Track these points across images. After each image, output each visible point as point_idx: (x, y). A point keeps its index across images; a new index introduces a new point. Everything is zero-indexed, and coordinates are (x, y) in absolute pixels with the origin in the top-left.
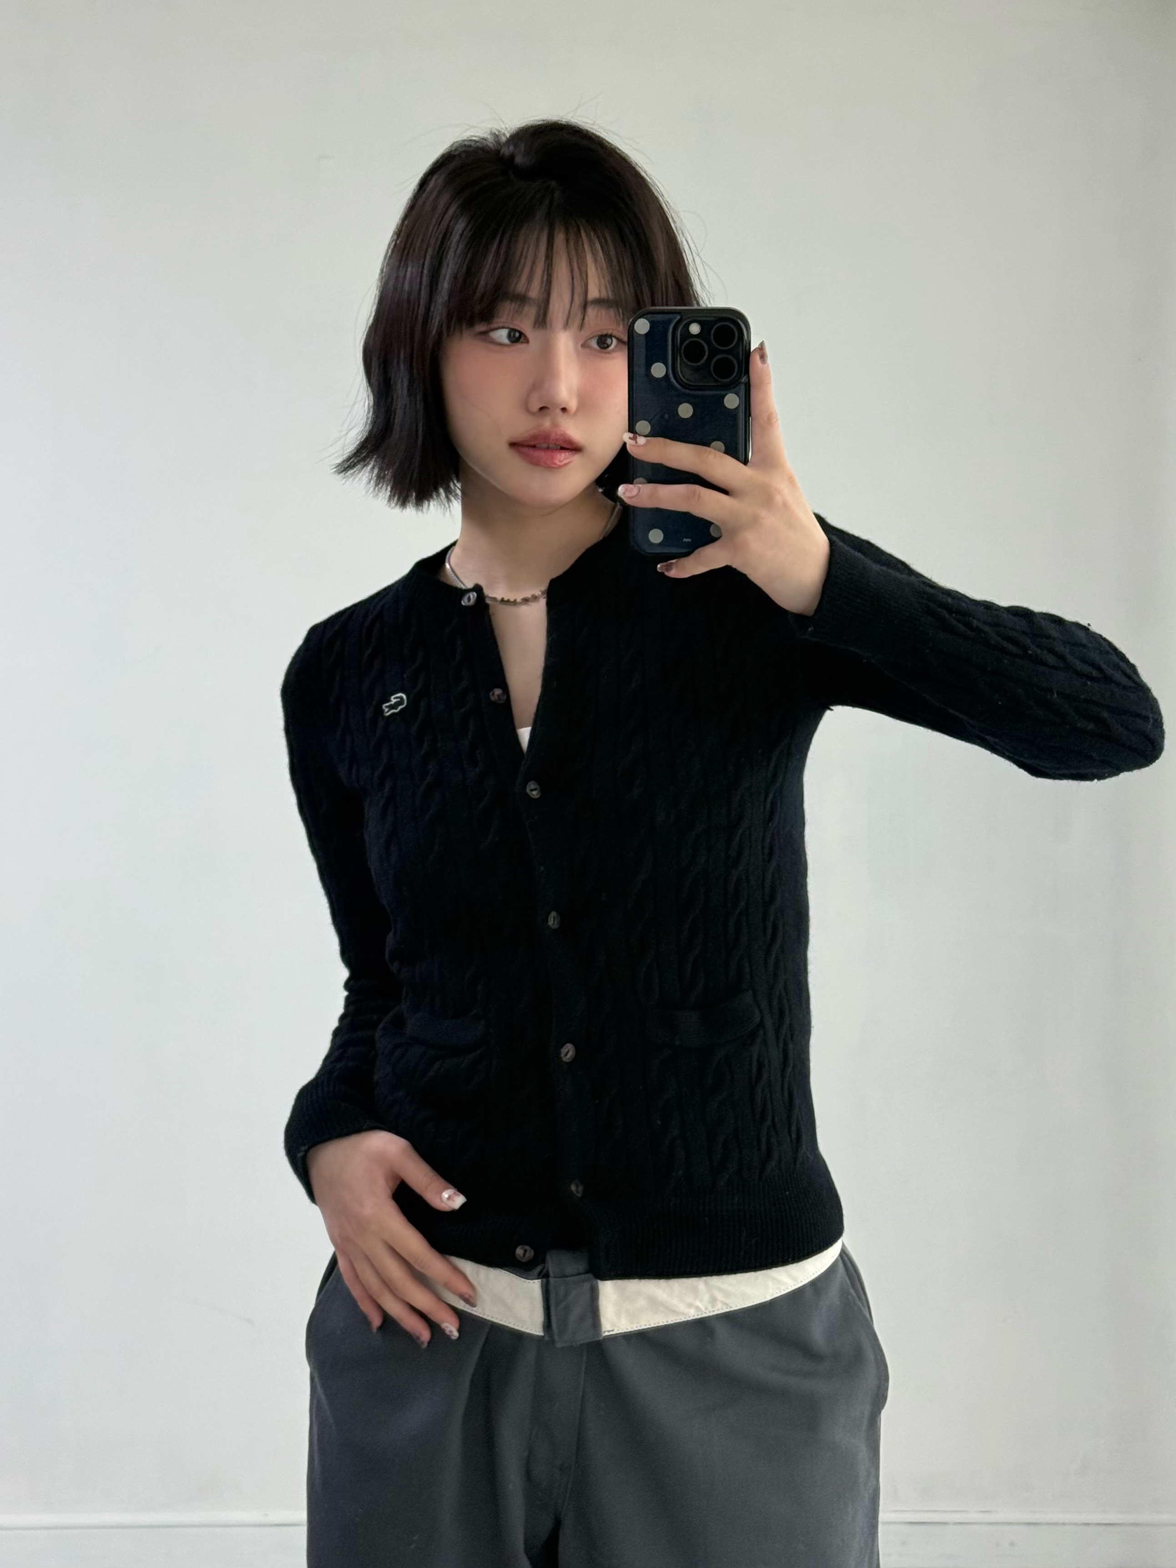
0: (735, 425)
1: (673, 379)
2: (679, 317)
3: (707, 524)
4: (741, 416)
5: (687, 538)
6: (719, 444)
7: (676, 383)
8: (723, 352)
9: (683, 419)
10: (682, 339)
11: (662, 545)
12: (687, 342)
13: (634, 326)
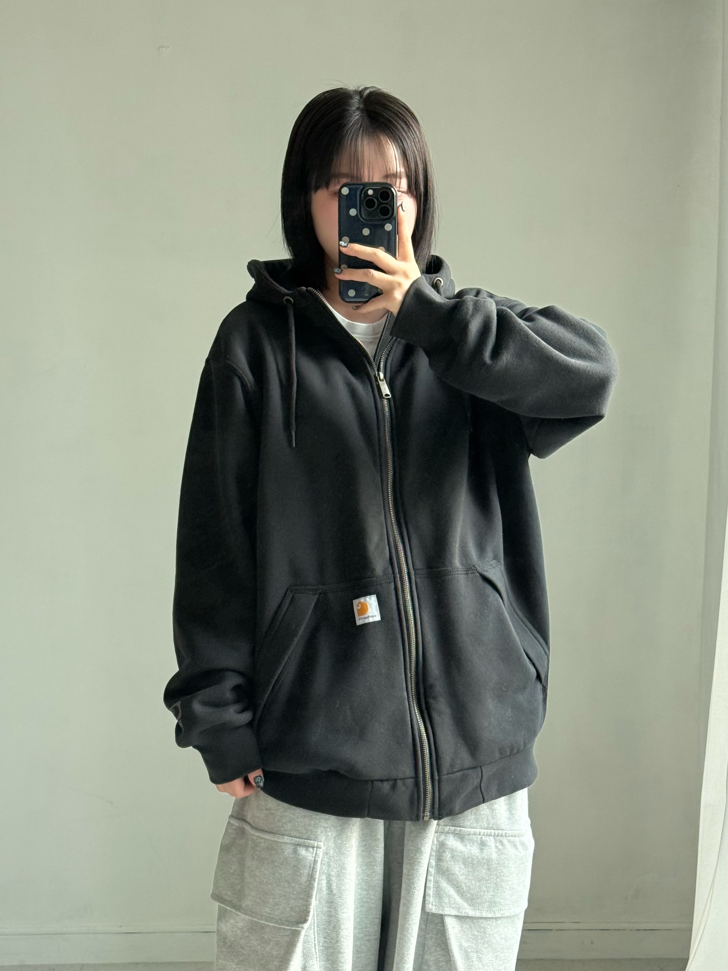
0: (389, 240)
1: (359, 216)
3: (375, 288)
7: (361, 219)
8: (384, 203)
9: (365, 236)
10: (365, 198)
11: (355, 297)
12: (367, 198)
13: (341, 191)
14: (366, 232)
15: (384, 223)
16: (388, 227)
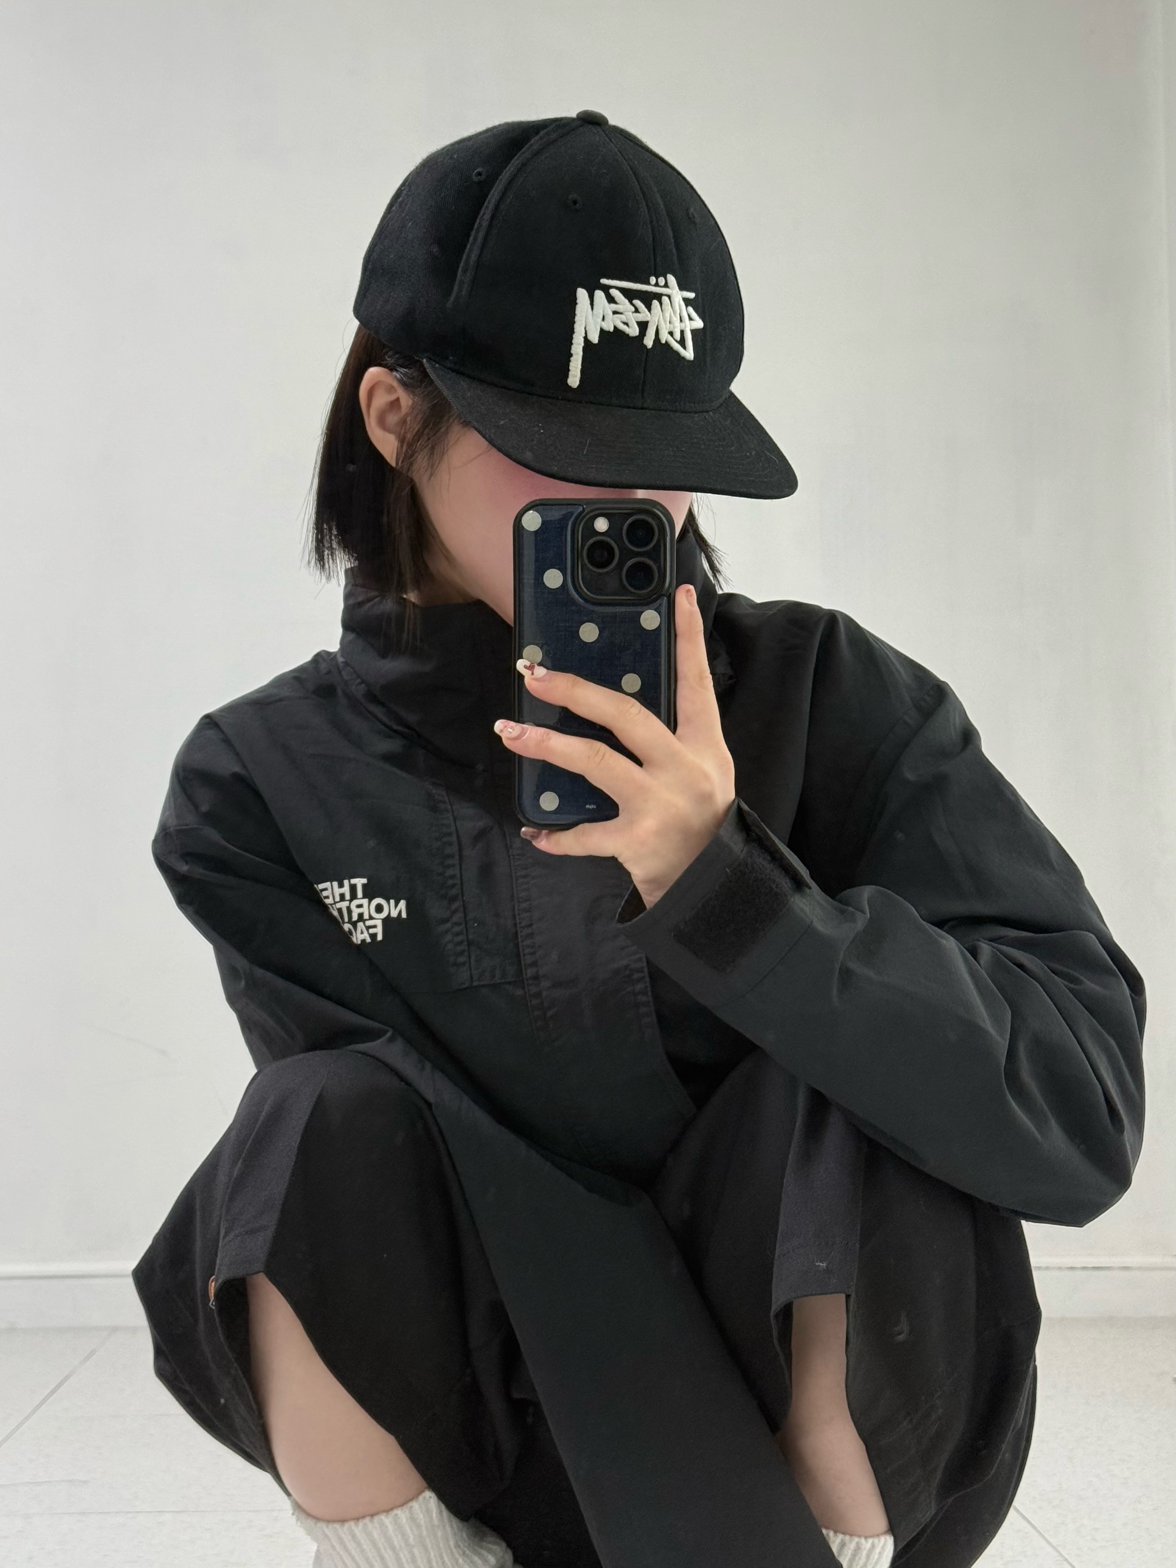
0: (656, 653)
1: (572, 591)
2: (577, 512)
5: (590, 804)
7: (576, 596)
8: (638, 554)
9: (585, 643)
10: (585, 538)
11: (556, 812)
12: (591, 541)
13: (521, 520)
14: (589, 632)
15: (639, 609)
16: (650, 619)
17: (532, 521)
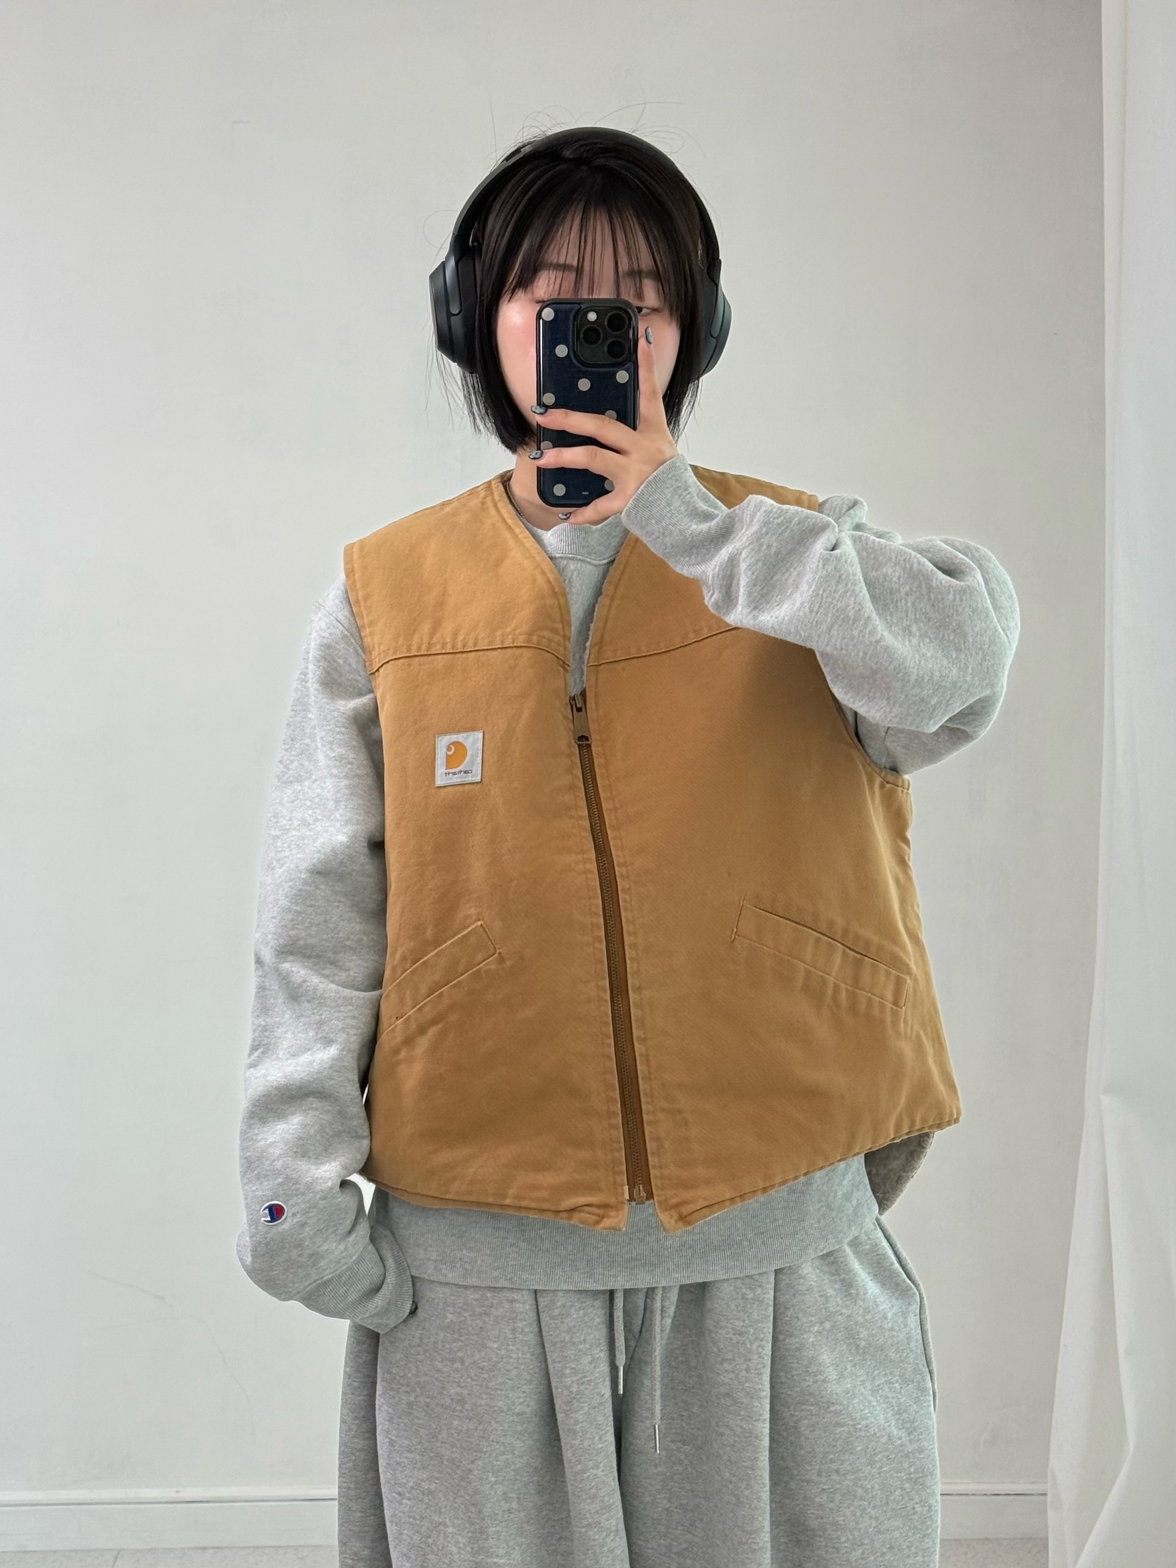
0: (626, 397)
1: (573, 359)
2: (577, 307)
3: (602, 479)
4: (630, 389)
5: (585, 491)
6: (612, 413)
7: (576, 362)
8: (616, 336)
9: (581, 391)
10: (581, 325)
11: (564, 496)
12: (586, 327)
13: (541, 313)
14: (584, 385)
15: (615, 369)
16: (622, 377)
17: (548, 314)
